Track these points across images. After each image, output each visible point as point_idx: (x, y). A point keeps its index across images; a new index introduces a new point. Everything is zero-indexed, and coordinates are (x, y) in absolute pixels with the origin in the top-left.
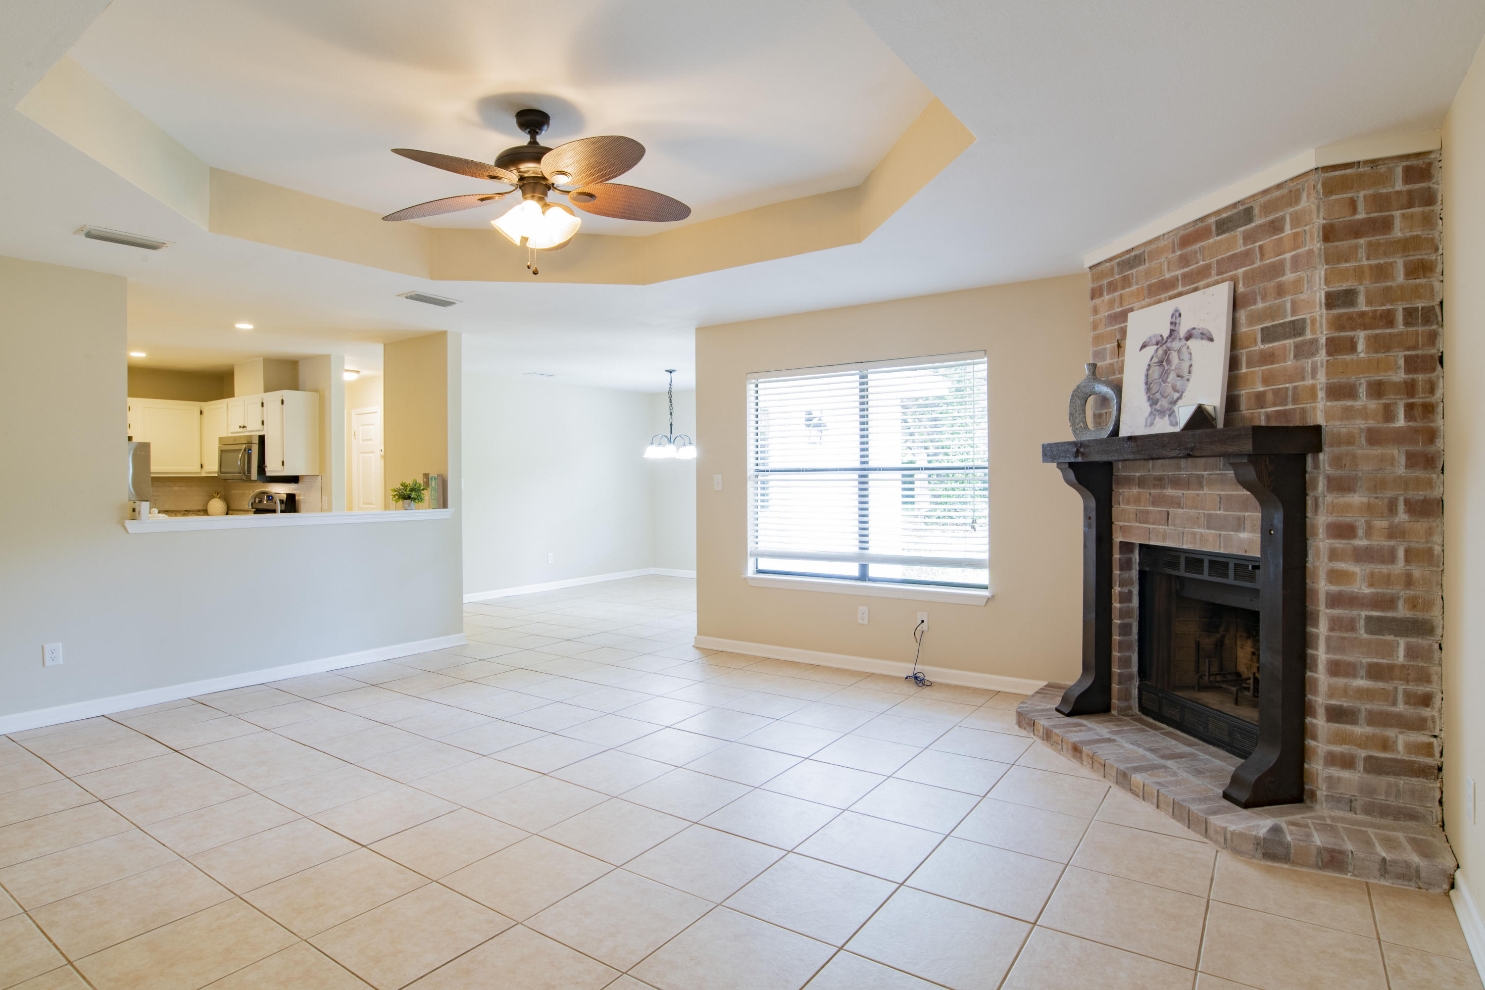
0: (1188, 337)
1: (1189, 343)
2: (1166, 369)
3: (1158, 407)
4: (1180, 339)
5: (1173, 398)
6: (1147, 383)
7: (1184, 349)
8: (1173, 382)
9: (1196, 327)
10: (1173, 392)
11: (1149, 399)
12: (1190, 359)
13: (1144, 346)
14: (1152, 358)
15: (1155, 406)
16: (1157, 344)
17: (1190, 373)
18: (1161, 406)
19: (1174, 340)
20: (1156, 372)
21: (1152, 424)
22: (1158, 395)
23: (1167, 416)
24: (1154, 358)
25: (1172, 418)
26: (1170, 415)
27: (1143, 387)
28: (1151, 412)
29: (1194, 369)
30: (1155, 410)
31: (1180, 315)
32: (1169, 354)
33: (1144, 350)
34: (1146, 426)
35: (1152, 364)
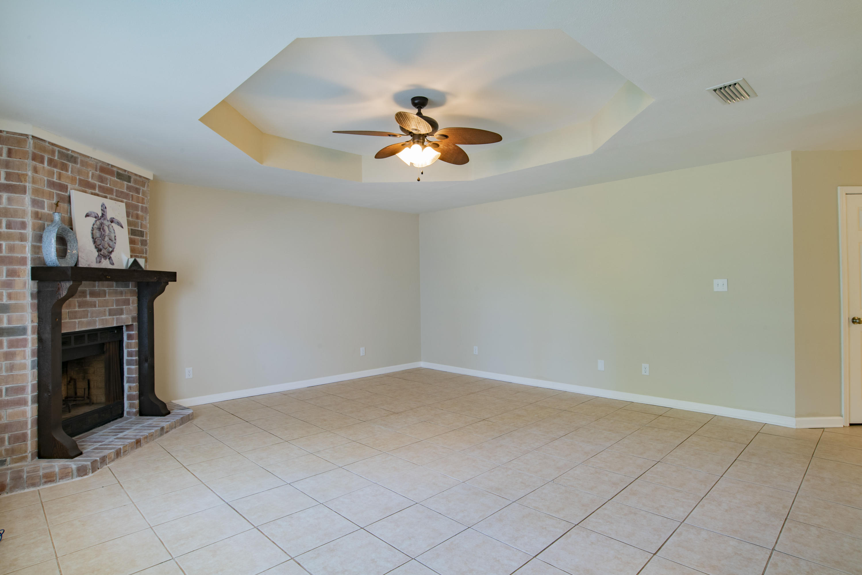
0: (112, 221)
1: (113, 224)
2: (103, 233)
3: (102, 253)
4: (108, 221)
5: (109, 250)
6: (93, 238)
7: (111, 227)
8: (108, 242)
9: (115, 218)
10: (108, 247)
11: (96, 247)
12: (115, 233)
13: (87, 216)
14: (94, 225)
15: (100, 252)
16: (96, 217)
17: (115, 240)
18: (104, 253)
19: (104, 219)
20: (97, 234)
21: (100, 262)
22: (101, 247)
23: (108, 259)
24: (95, 225)
25: (111, 261)
26: (109, 259)
27: (91, 240)
28: (98, 256)
29: (117, 238)
30: (101, 254)
31: (106, 208)
32: (103, 226)
33: (88, 218)
34: (97, 262)
35: (94, 228)
